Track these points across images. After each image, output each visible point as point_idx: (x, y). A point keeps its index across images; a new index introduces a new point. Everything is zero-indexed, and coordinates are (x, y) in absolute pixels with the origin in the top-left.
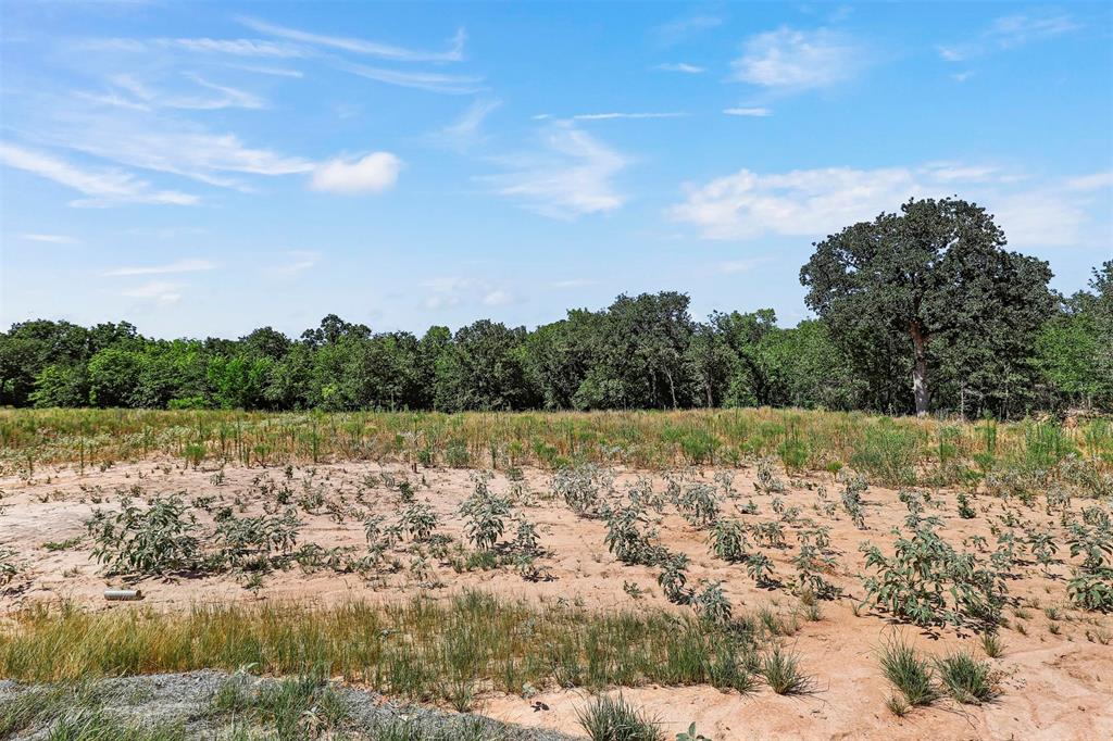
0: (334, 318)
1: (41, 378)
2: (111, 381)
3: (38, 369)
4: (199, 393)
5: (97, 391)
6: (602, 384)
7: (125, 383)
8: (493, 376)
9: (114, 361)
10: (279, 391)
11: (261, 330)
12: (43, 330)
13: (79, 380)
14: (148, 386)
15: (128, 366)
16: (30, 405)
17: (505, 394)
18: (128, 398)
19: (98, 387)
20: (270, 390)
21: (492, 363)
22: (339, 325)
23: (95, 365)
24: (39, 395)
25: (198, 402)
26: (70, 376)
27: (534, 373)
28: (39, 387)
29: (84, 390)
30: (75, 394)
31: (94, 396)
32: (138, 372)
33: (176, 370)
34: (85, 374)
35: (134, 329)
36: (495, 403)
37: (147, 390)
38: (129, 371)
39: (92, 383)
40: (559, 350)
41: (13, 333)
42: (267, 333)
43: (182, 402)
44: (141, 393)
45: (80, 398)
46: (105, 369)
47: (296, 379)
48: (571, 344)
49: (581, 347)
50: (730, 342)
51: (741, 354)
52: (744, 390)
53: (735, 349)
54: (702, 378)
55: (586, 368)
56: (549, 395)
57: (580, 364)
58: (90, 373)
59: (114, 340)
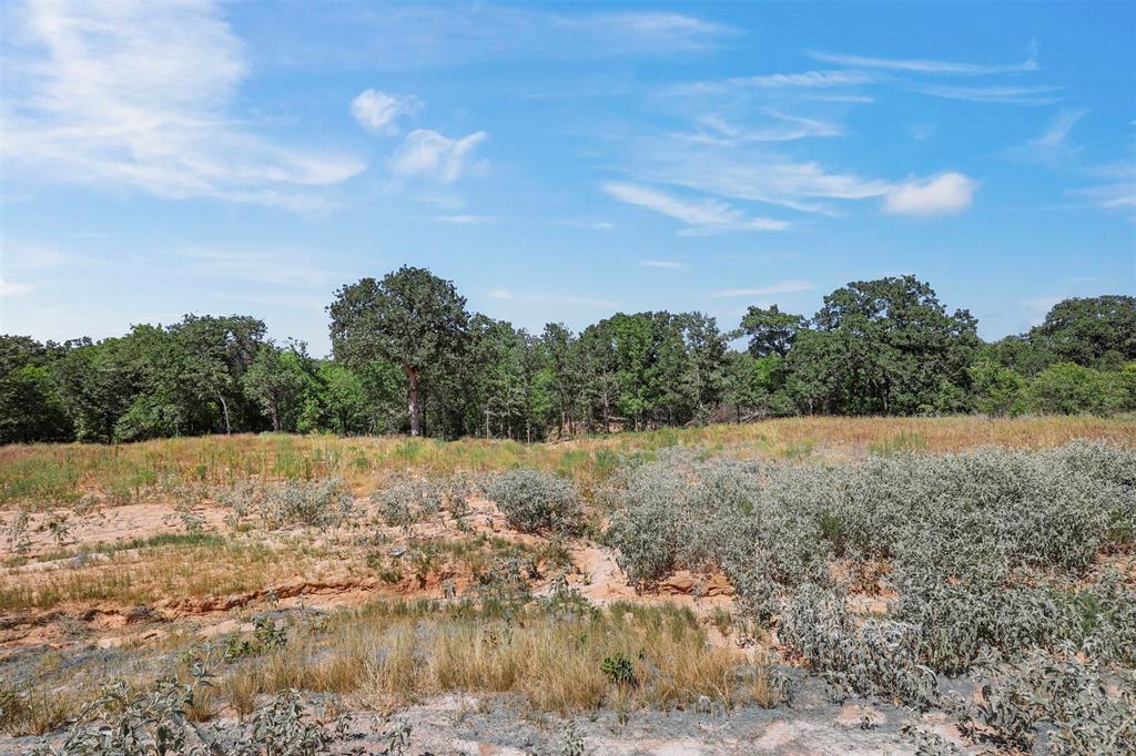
48: (120, 364)
49: (131, 369)
50: (308, 366)
51: (318, 379)
52: (318, 412)
53: (312, 374)
54: (268, 402)
55: (137, 390)
56: (79, 422)
57: (130, 386)
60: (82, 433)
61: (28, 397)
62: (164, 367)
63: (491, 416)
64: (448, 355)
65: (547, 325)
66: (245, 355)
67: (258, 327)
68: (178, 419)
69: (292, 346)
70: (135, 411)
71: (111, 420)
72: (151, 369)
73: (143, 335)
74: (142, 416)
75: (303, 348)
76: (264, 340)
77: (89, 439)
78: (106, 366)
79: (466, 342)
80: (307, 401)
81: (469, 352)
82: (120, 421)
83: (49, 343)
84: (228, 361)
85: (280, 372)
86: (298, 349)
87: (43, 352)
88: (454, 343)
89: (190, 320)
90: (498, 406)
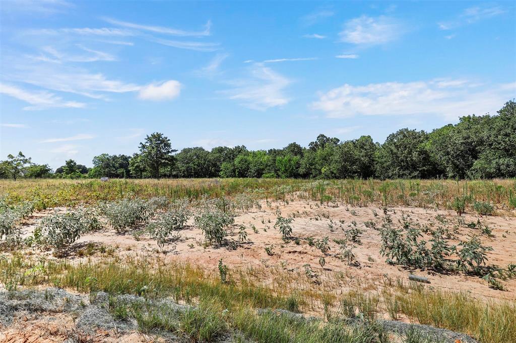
0: (323, 136)
1: (222, 167)
2: (241, 168)
3: (221, 164)
4: (272, 172)
7: (246, 168)
8: (412, 160)
9: (242, 160)
10: (303, 170)
11: (292, 144)
13: (233, 168)
14: (253, 170)
15: (246, 161)
16: (220, 177)
17: (420, 169)
18: (246, 174)
19: (238, 170)
20: (299, 170)
21: (410, 153)
22: (325, 139)
23: (236, 161)
24: (222, 173)
25: (272, 175)
26: (230, 166)
28: (221, 170)
29: (234, 171)
31: (237, 173)
32: (249, 164)
33: (261, 163)
34: (234, 165)
36: (413, 175)
38: (247, 164)
39: (236, 169)
40: (457, 142)
41: (212, 151)
42: (294, 145)
43: (266, 175)
44: (251, 172)
45: (233, 174)
46: (240, 163)
47: (311, 165)
58: (235, 165)
59: (240, 152)
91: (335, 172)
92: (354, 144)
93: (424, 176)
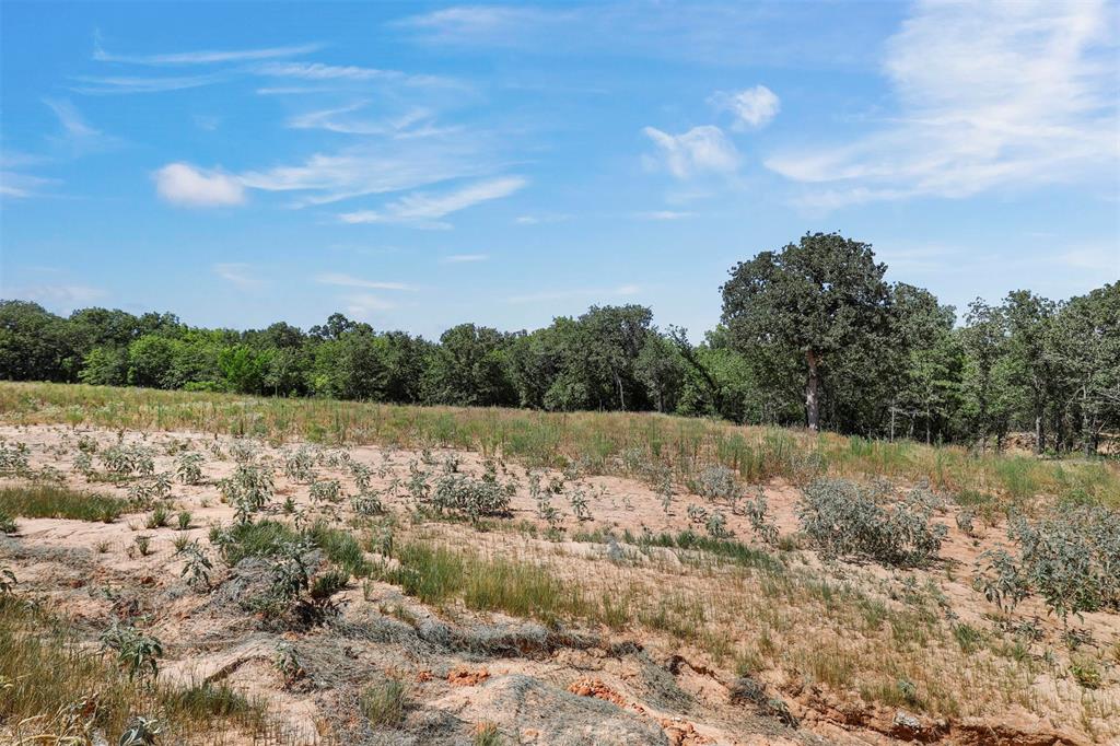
0: (340, 317)
1: (90, 358)
2: (147, 363)
3: (88, 350)
4: (213, 377)
5: (134, 372)
6: (569, 387)
7: (160, 366)
8: (470, 375)
9: (152, 346)
10: (276, 379)
12: (97, 317)
13: (121, 362)
14: (178, 369)
15: (163, 351)
16: (80, 381)
17: (481, 391)
18: (159, 379)
19: (136, 369)
20: (269, 378)
21: (470, 365)
22: (343, 323)
23: (136, 348)
24: (86, 372)
25: (211, 386)
26: (113, 358)
27: (512, 374)
28: (86, 366)
29: (123, 370)
30: (115, 373)
31: (131, 376)
32: (171, 356)
34: (125, 357)
35: (178, 319)
36: (471, 399)
37: (177, 373)
38: (164, 355)
39: (132, 365)
41: (72, 318)
42: (283, 327)
43: (197, 385)
44: (173, 375)
45: (120, 378)
46: (144, 353)
47: (291, 369)
48: (548, 349)
49: (554, 352)
50: (687, 353)
51: (696, 365)
52: (696, 398)
53: (691, 360)
54: (654, 385)
55: (557, 370)
56: (522, 394)
57: (553, 367)
58: (130, 356)
59: (157, 327)
60: (523, 402)
61: (495, 372)
62: (577, 351)
63: (899, 414)
64: (869, 335)
65: (1011, 294)
66: (635, 341)
67: (646, 315)
68: (584, 397)
69: (673, 333)
70: (556, 387)
71: (541, 394)
72: (568, 353)
73: (562, 325)
74: (561, 392)
75: (683, 334)
76: (650, 327)
77: (527, 406)
78: (537, 349)
79: (893, 319)
80: (686, 386)
81: (897, 331)
82: (547, 394)
83: (506, 333)
84: (624, 345)
85: (666, 357)
86: (679, 335)
87: (502, 341)
88: (877, 319)
89: (594, 310)
90: (910, 402)
91: (341, 386)
92: (391, 338)
93: (486, 401)
